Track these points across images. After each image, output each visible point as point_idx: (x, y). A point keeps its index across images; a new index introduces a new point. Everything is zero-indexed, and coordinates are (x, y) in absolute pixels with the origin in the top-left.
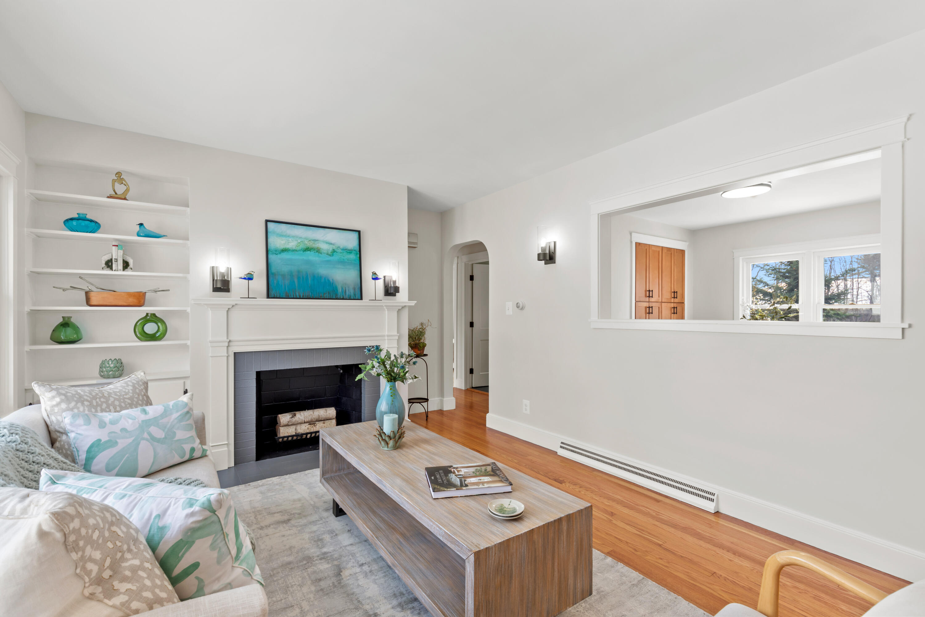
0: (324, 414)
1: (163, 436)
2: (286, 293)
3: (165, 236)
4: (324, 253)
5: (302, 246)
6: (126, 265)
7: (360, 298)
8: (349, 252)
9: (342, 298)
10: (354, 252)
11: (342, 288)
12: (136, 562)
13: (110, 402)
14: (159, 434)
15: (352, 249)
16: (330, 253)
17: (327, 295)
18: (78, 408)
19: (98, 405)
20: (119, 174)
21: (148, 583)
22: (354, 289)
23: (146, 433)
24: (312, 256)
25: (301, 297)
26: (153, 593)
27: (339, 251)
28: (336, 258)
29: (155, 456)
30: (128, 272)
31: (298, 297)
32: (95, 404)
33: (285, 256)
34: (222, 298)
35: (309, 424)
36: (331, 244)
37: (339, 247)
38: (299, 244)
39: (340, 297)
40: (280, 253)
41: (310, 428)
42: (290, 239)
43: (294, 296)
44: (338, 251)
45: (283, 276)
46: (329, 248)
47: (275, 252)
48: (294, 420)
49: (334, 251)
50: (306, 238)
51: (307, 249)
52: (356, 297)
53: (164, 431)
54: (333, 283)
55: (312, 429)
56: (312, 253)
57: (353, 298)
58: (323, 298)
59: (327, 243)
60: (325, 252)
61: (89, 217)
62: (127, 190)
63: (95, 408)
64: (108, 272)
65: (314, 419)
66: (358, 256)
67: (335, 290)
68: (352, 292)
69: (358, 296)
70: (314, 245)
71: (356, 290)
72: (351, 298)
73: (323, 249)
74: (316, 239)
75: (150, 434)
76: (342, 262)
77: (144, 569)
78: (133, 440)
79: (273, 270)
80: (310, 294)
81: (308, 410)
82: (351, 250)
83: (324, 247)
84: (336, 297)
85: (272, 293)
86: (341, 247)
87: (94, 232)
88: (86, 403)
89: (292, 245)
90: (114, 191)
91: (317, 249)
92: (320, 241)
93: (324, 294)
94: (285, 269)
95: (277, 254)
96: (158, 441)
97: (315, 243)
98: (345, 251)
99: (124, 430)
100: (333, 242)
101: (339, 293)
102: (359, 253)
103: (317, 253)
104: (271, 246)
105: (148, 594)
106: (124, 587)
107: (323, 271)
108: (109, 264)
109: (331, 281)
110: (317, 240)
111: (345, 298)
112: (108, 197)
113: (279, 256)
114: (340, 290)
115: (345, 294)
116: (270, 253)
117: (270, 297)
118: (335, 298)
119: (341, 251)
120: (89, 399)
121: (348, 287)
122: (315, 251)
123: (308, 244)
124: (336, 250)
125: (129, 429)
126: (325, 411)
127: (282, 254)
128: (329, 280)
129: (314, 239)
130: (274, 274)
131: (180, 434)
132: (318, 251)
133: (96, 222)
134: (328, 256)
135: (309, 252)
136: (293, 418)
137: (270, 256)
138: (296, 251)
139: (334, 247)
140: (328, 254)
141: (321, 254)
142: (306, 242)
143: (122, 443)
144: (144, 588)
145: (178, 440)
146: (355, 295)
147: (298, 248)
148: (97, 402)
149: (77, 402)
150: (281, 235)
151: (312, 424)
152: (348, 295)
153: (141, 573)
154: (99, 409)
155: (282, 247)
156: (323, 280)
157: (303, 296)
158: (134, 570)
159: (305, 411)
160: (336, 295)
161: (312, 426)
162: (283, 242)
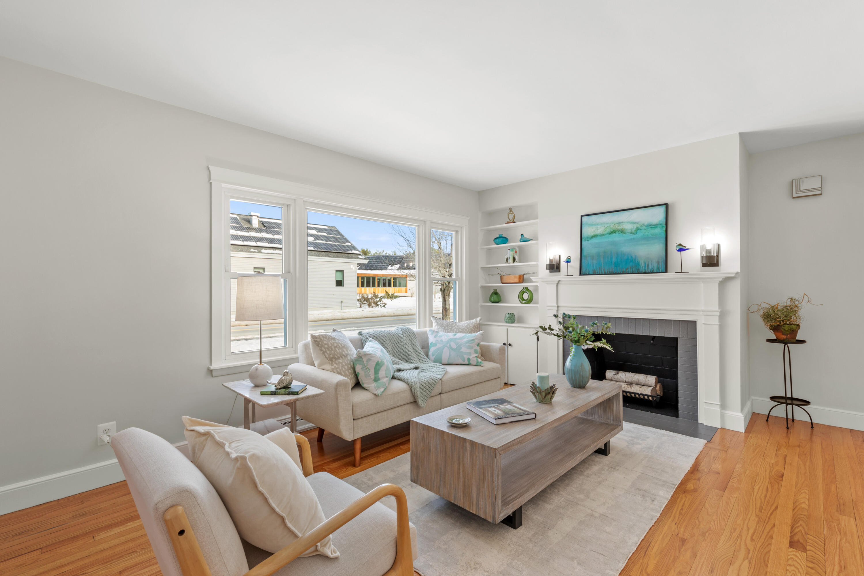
0: (644, 379)
1: (455, 348)
2: (594, 270)
3: (531, 239)
4: (628, 233)
5: (609, 230)
6: (514, 259)
7: (664, 271)
8: (654, 227)
9: (644, 272)
10: (660, 226)
11: (645, 263)
12: (341, 361)
13: (453, 329)
14: (454, 346)
15: (658, 223)
16: (633, 232)
17: (629, 270)
18: (440, 329)
19: (447, 329)
20: (510, 209)
21: (340, 368)
22: (658, 263)
23: (448, 345)
24: (616, 237)
25: (606, 273)
26: (340, 371)
27: (644, 227)
28: (640, 234)
29: (449, 356)
30: (515, 264)
31: (603, 273)
32: (446, 328)
33: (595, 240)
34: (556, 277)
35: (626, 384)
36: (635, 223)
37: (643, 224)
38: (606, 229)
39: (642, 271)
40: (591, 239)
41: (626, 387)
42: (599, 227)
43: (600, 272)
44: (641, 228)
45: (593, 257)
46: (632, 228)
47: (587, 239)
48: (616, 377)
49: (638, 229)
50: (612, 223)
51: (613, 232)
52: (659, 270)
53: (457, 345)
54: (635, 259)
55: (628, 389)
56: (617, 234)
57: (656, 272)
58: (625, 273)
59: (631, 223)
60: (630, 231)
61: (504, 236)
62: (514, 217)
63: (446, 330)
64: (507, 265)
65: (634, 381)
66: (665, 229)
67: (637, 264)
68: (655, 265)
69: (662, 268)
70: (618, 227)
71: (660, 264)
72: (654, 271)
73: (627, 229)
74: (621, 221)
75: (450, 345)
76: (646, 239)
77: (342, 364)
78: (443, 346)
79: (584, 253)
80: (614, 270)
81: (632, 372)
82: (656, 225)
83: (628, 227)
84: (638, 271)
85: (583, 271)
86: (646, 224)
87: (505, 243)
88: (443, 327)
89: (600, 230)
90: (509, 219)
91: (621, 230)
92: (625, 222)
93: (627, 269)
94: (594, 251)
95: (588, 240)
96: (453, 349)
97: (620, 225)
98: (650, 227)
99: (441, 340)
100: (637, 220)
101: (641, 266)
102: (665, 226)
103: (622, 234)
104: (584, 234)
105: (338, 370)
106: (335, 365)
107: (626, 249)
108: (507, 260)
109: (634, 257)
110: (622, 223)
111: (647, 272)
112: (506, 223)
113: (590, 242)
114: (642, 264)
115: (648, 268)
116: (583, 240)
117: (582, 274)
118: (636, 272)
119: (645, 228)
120: (445, 326)
121: (651, 261)
122: (620, 232)
123: (614, 228)
124: (639, 227)
125: (444, 341)
126: (645, 378)
127: (592, 239)
128: (631, 257)
129: (619, 222)
130: (586, 257)
131: (464, 349)
132: (623, 231)
133: (505, 238)
134: (631, 234)
135: (614, 234)
136: (615, 376)
137: (583, 243)
138: (603, 235)
139: (638, 225)
140: (631, 233)
141: (625, 234)
142: (612, 226)
143: (439, 346)
144: (339, 368)
145: (462, 352)
146: (658, 268)
147: (605, 233)
148: (447, 328)
149: (440, 326)
150: (592, 225)
151: (629, 385)
152: (651, 269)
153: (340, 365)
154: (447, 331)
155: (592, 234)
156: (626, 257)
157: (607, 272)
158: (339, 363)
159: (629, 373)
160: (638, 269)
161: (628, 386)
162: (593, 230)
